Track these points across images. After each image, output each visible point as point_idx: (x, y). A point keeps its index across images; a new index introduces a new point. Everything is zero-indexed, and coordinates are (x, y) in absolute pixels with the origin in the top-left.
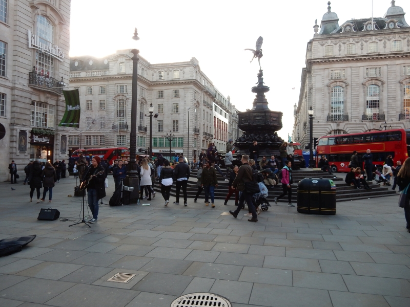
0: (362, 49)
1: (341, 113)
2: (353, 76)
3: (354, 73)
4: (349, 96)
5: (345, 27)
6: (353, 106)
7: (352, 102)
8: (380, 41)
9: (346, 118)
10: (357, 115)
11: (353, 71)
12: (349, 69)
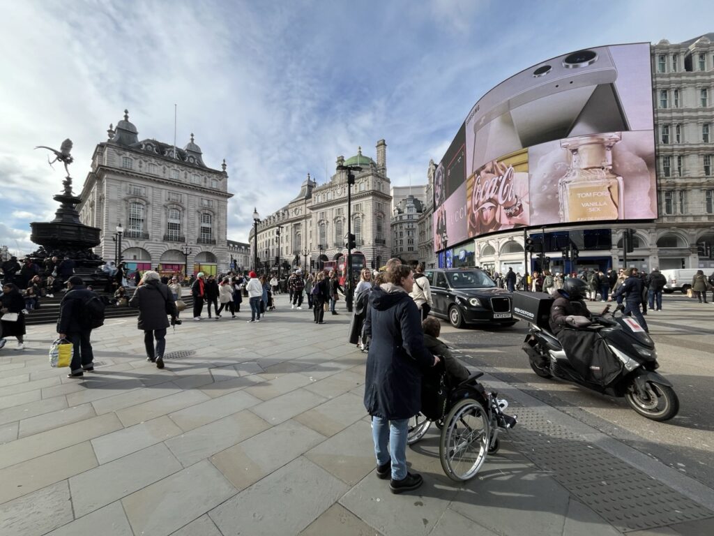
0: (164, 173)
1: (141, 231)
2: (154, 196)
3: (155, 194)
4: (150, 215)
5: (146, 145)
6: (154, 226)
7: (153, 222)
8: (182, 170)
9: (146, 237)
10: (158, 235)
11: (154, 191)
12: (151, 188)
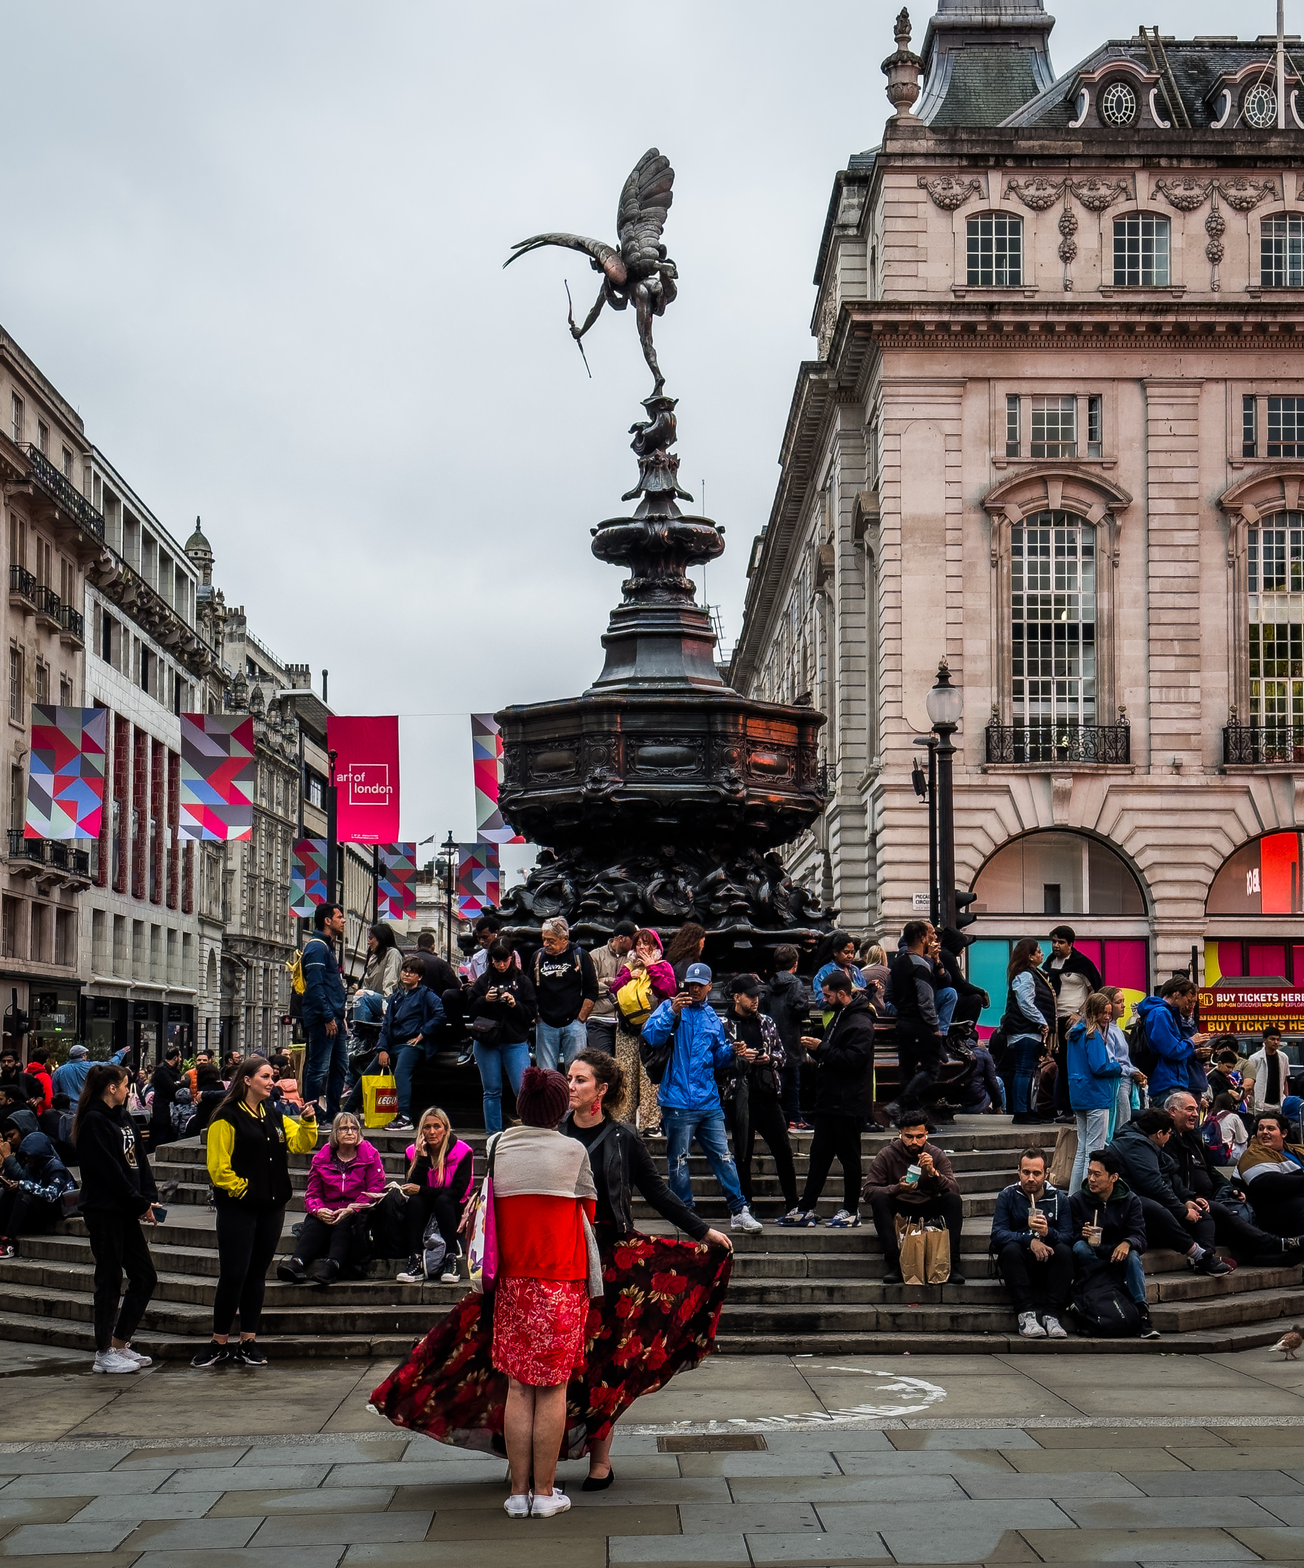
0: (1215, 258)
1: (1082, 710)
2: (1154, 444)
3: (1162, 428)
4: (1130, 586)
5: (1100, 90)
6: (1157, 663)
7: (1155, 632)
9: (1113, 743)
10: (1189, 726)
11: (1154, 412)
12: (1130, 395)
